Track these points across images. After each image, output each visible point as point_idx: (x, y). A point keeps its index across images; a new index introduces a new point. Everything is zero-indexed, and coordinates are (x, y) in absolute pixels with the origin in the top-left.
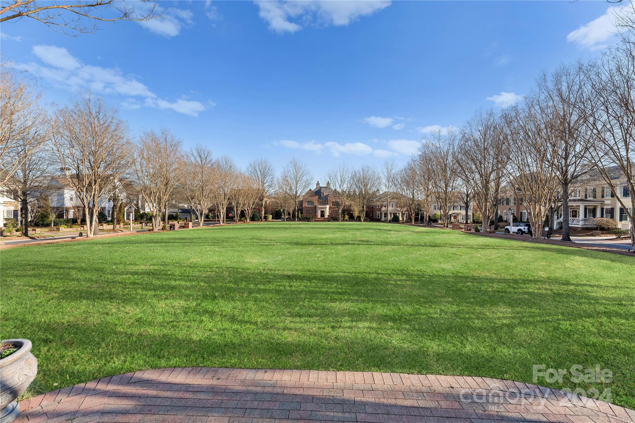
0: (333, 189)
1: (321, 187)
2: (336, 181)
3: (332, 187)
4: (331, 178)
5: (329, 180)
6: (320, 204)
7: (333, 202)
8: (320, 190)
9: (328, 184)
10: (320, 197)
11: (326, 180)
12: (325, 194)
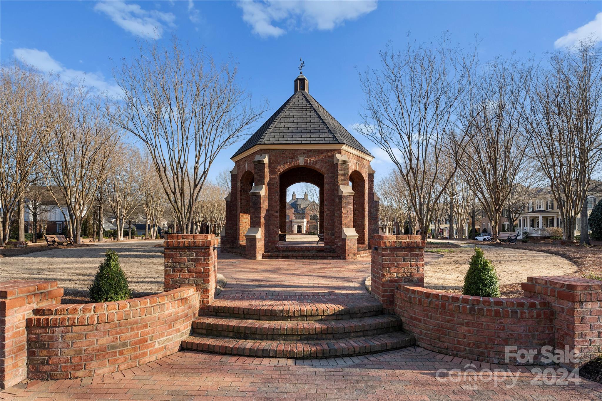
0: (311, 200)
1: (297, 199)
2: (314, 193)
3: (309, 198)
4: (309, 189)
5: (306, 191)
6: (296, 218)
7: (311, 216)
8: (296, 201)
9: (306, 195)
10: (296, 210)
11: (303, 191)
12: (302, 206)
